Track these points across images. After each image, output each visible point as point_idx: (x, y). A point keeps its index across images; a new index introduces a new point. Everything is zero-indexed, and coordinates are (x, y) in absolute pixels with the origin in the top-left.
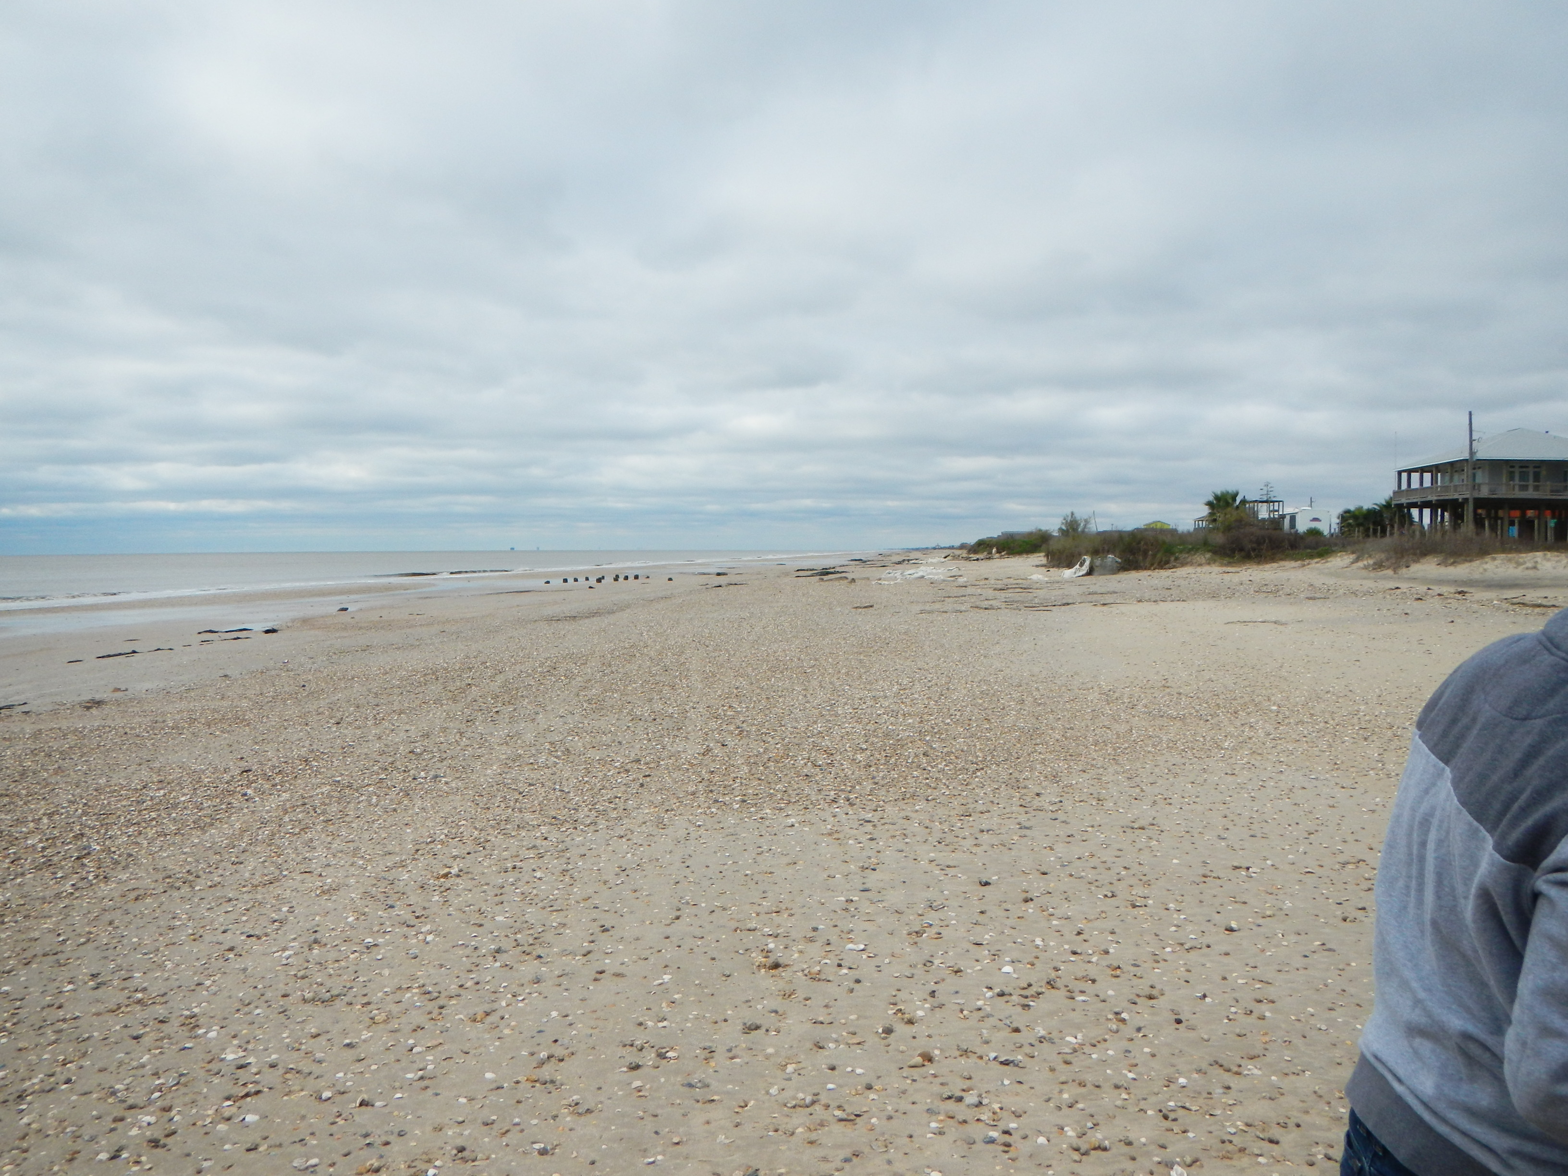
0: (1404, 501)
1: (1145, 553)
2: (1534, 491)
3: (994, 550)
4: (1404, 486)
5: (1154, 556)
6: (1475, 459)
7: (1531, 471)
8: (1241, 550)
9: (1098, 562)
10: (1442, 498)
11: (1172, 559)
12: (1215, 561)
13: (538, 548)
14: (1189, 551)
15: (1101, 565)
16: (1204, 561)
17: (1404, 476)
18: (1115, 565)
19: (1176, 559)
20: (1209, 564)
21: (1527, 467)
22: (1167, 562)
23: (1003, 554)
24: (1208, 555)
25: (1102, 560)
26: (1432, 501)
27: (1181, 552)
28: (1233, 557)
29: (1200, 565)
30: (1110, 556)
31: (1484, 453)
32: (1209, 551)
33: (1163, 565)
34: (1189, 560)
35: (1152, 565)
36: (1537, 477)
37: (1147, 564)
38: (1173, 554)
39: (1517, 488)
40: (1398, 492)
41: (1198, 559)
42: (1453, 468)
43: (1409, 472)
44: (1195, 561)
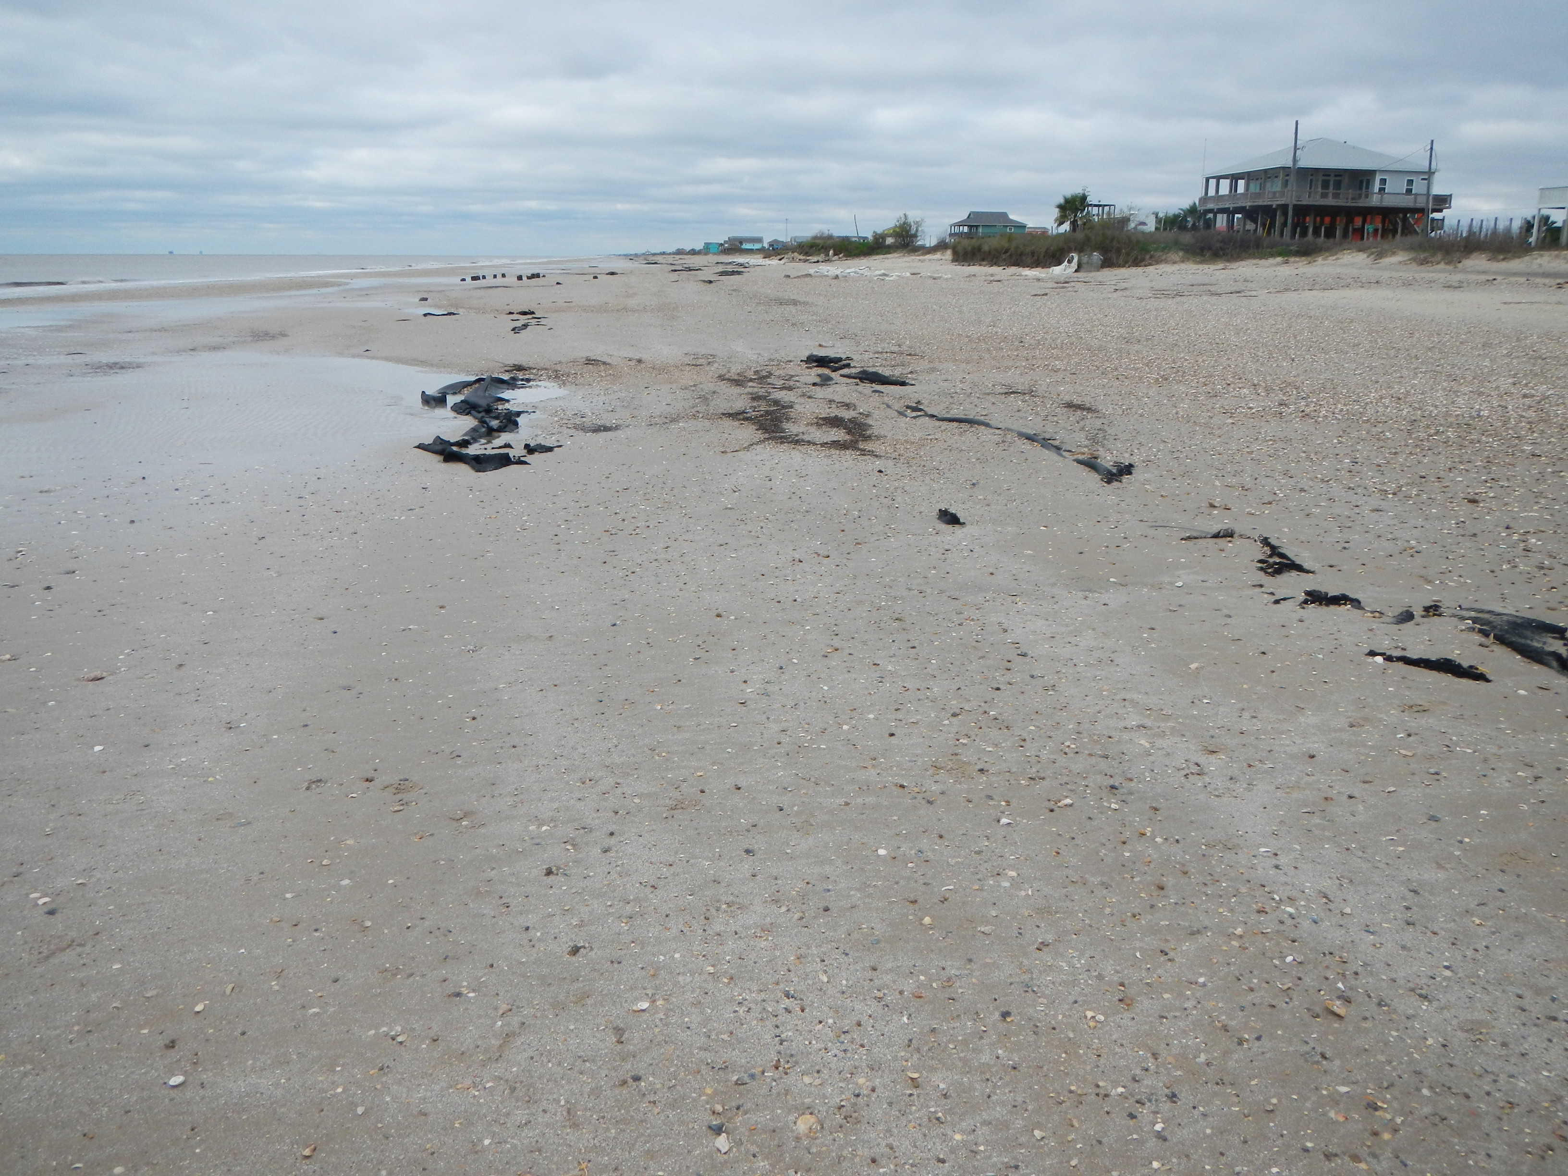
0: (1210, 206)
1: (1118, 251)
2: (1333, 198)
3: (831, 252)
4: (1212, 192)
5: (1128, 254)
6: (1297, 166)
7: (1332, 179)
8: (1210, 249)
9: (1085, 259)
10: (1256, 204)
11: (1148, 257)
12: (1188, 260)
13: (201, 252)
14: (1163, 250)
15: (1088, 263)
16: (1178, 259)
17: (1213, 182)
18: (1100, 262)
19: (1152, 257)
20: (1183, 262)
21: (1329, 175)
22: (1143, 260)
23: (841, 256)
24: (1181, 254)
25: (1089, 257)
26: (1245, 207)
27: (1156, 250)
28: (1204, 256)
29: (1175, 263)
30: (1095, 253)
31: (1307, 161)
32: (1182, 250)
33: (1137, 263)
34: (1163, 258)
35: (1126, 262)
36: (1338, 185)
37: (1121, 262)
38: (1148, 251)
39: (1330, 195)
40: (1205, 199)
41: (1172, 256)
42: (1266, 175)
43: (1218, 178)
44: (1169, 259)
